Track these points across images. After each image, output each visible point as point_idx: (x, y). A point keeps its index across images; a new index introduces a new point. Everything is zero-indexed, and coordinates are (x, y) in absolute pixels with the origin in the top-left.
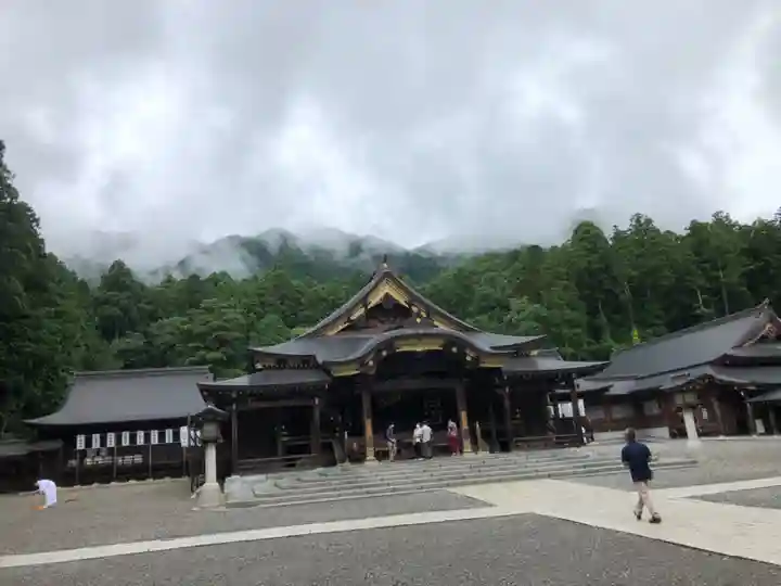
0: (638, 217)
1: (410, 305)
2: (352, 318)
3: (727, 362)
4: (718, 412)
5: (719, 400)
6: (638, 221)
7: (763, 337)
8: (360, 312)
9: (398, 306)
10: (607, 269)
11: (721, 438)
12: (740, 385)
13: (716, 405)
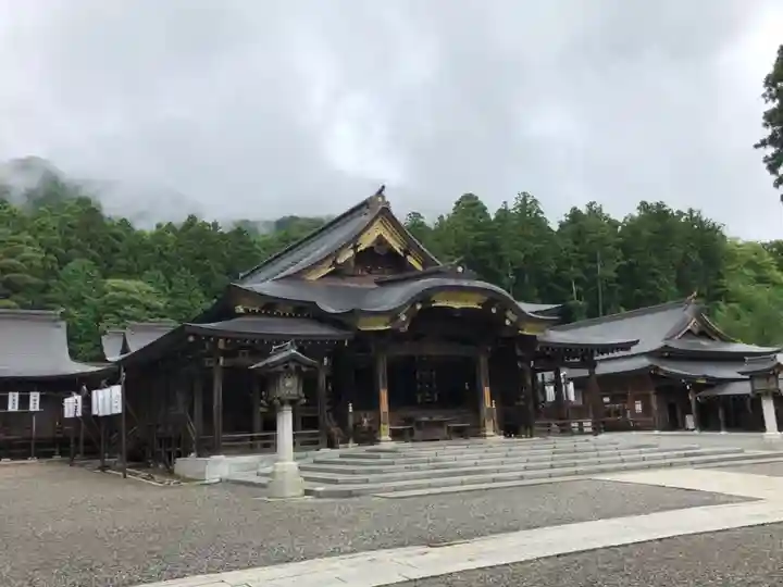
0: (525, 196)
1: (407, 252)
2: (339, 261)
3: (666, 354)
4: (655, 407)
5: (655, 394)
6: (524, 200)
7: (689, 331)
8: (349, 254)
9: (392, 253)
10: (494, 247)
11: (656, 432)
12: (685, 377)
13: (654, 400)
